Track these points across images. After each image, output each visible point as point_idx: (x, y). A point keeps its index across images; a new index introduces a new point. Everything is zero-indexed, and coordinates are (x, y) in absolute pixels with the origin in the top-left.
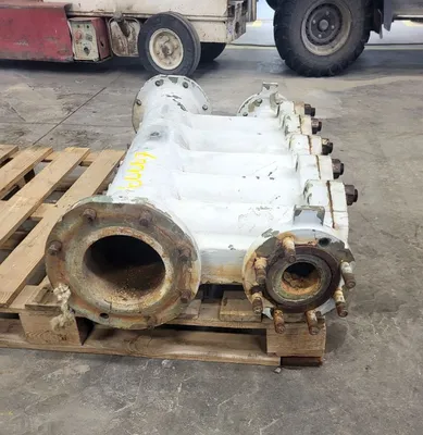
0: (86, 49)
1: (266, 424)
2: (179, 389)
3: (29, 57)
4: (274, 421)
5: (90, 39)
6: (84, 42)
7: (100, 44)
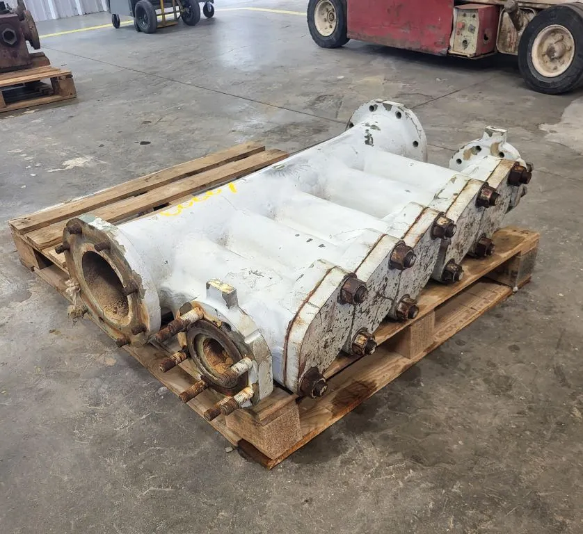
0: (465, 42)
1: (160, 486)
2: (144, 416)
3: (407, 46)
4: (170, 489)
5: (472, 30)
6: (466, 33)
7: (483, 36)
